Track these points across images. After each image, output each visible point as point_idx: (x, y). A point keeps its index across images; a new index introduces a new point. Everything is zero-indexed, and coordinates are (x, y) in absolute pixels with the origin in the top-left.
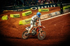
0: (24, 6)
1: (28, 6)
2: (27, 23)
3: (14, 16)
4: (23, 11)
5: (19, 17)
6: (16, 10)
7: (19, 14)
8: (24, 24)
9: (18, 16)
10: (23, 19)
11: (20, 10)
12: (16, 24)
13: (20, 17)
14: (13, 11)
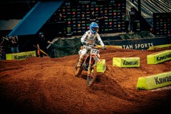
0: (153, 36)
1: (163, 34)
2: (159, 85)
3: (125, 63)
4: (150, 48)
5: (138, 66)
6: (131, 47)
7: (138, 59)
8: (150, 88)
9: (136, 63)
10: (148, 73)
11: (143, 46)
12: (127, 86)
13: (140, 68)
14: (121, 47)
